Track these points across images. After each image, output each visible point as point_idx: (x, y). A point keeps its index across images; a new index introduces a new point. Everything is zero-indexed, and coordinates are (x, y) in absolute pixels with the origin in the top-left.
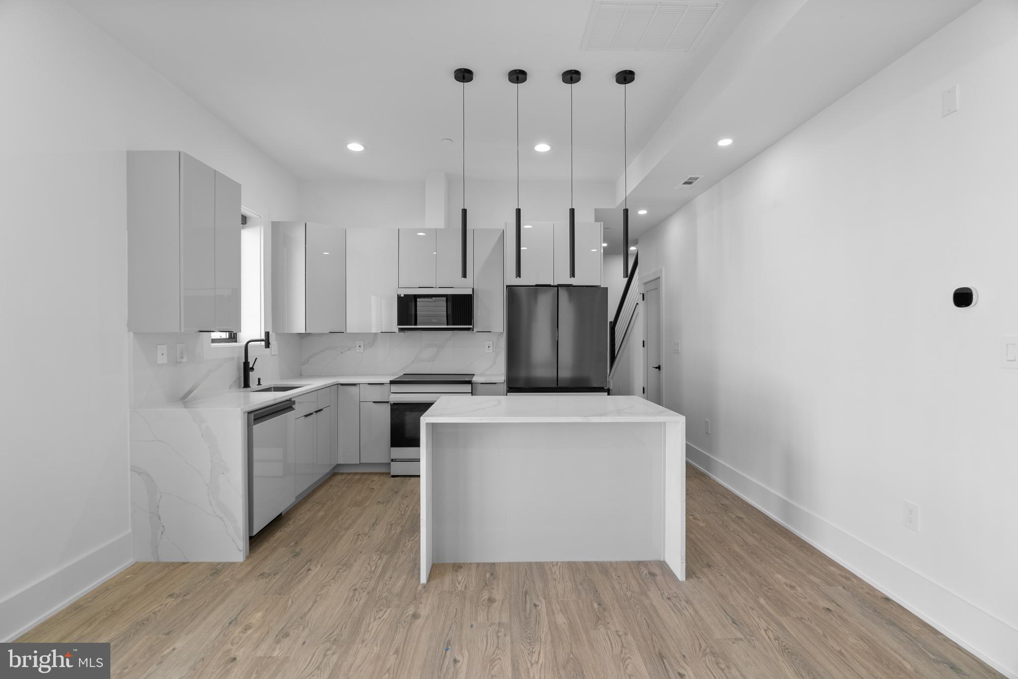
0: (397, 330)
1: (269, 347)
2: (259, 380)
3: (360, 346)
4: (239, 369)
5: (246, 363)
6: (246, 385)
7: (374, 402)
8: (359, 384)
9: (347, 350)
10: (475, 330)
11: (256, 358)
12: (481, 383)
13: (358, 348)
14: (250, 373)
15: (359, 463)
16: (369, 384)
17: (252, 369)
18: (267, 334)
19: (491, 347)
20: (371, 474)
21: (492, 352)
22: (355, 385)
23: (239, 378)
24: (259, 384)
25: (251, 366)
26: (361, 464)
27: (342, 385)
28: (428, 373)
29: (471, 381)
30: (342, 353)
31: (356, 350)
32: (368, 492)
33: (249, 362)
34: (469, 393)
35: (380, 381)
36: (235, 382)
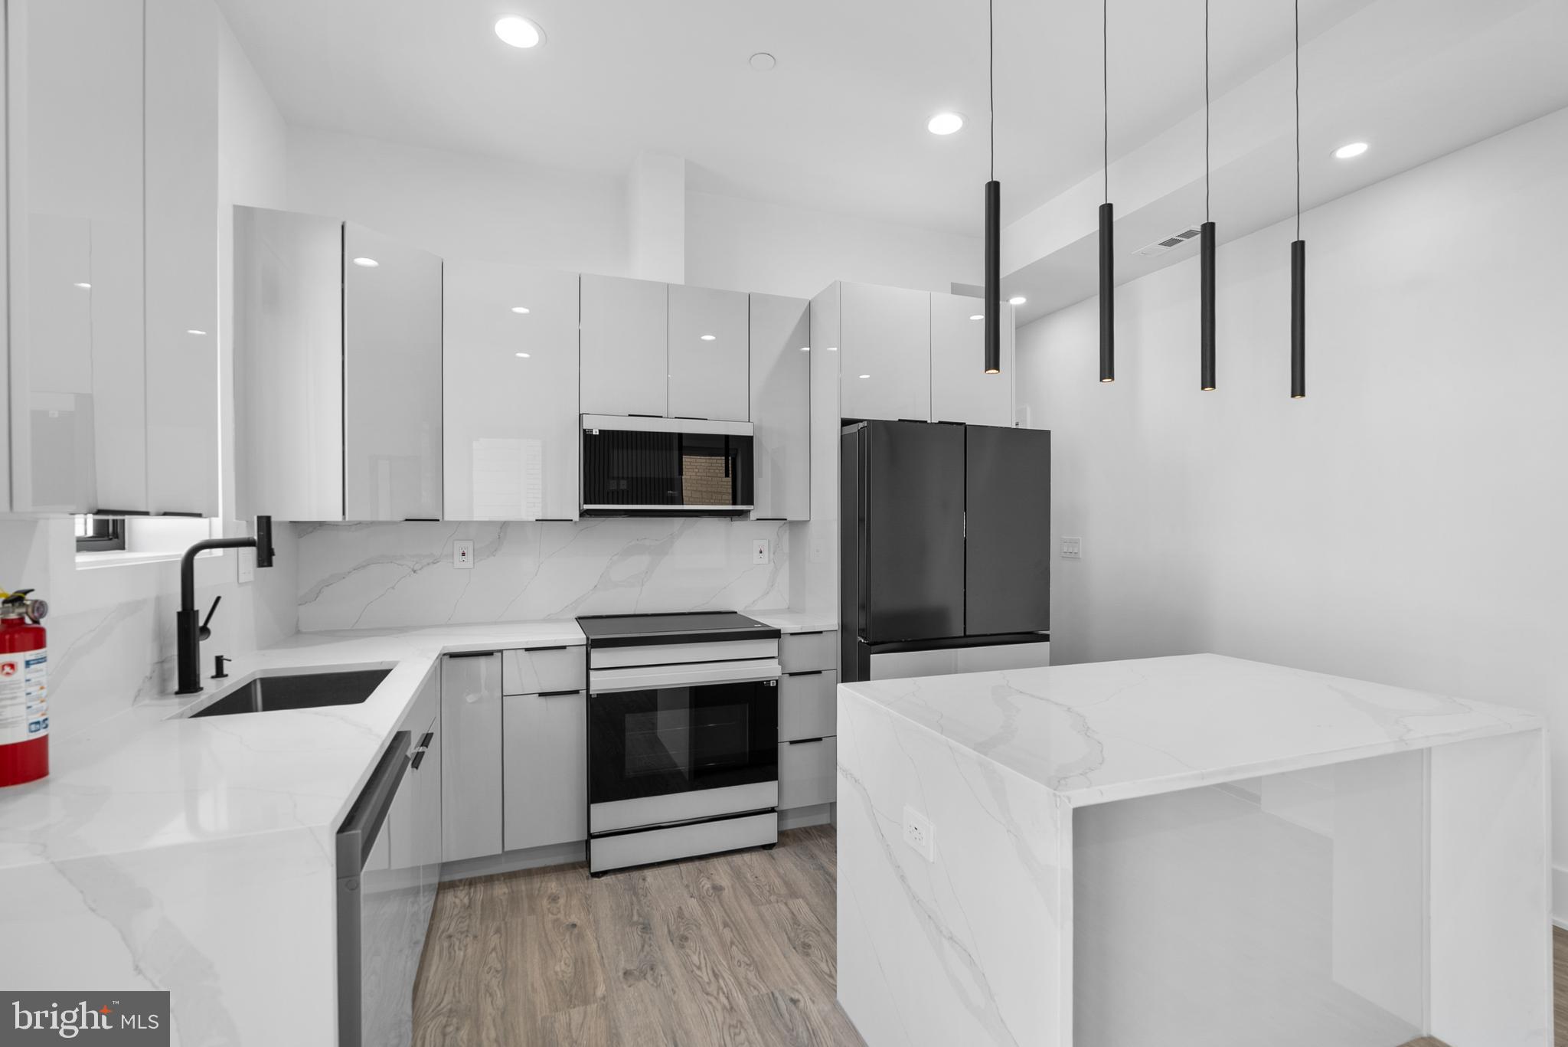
0: (576, 517)
1: (270, 564)
2: (219, 661)
3: (463, 554)
4: (160, 635)
6: (189, 683)
7: (541, 695)
8: (501, 651)
9: (428, 564)
10: (753, 516)
11: (218, 599)
12: (792, 634)
13: (458, 556)
14: (201, 643)
15: (500, 852)
16: (527, 650)
17: (205, 631)
18: (265, 523)
19: (765, 553)
20: (529, 873)
21: (767, 562)
22: (488, 654)
23: (162, 662)
24: (220, 673)
25: (201, 623)
26: (506, 854)
27: (453, 656)
28: (632, 613)
29: (780, 630)
30: (415, 572)
31: (453, 563)
32: (571, 939)
33: (196, 608)
34: (773, 658)
35: (555, 640)
36: (151, 678)
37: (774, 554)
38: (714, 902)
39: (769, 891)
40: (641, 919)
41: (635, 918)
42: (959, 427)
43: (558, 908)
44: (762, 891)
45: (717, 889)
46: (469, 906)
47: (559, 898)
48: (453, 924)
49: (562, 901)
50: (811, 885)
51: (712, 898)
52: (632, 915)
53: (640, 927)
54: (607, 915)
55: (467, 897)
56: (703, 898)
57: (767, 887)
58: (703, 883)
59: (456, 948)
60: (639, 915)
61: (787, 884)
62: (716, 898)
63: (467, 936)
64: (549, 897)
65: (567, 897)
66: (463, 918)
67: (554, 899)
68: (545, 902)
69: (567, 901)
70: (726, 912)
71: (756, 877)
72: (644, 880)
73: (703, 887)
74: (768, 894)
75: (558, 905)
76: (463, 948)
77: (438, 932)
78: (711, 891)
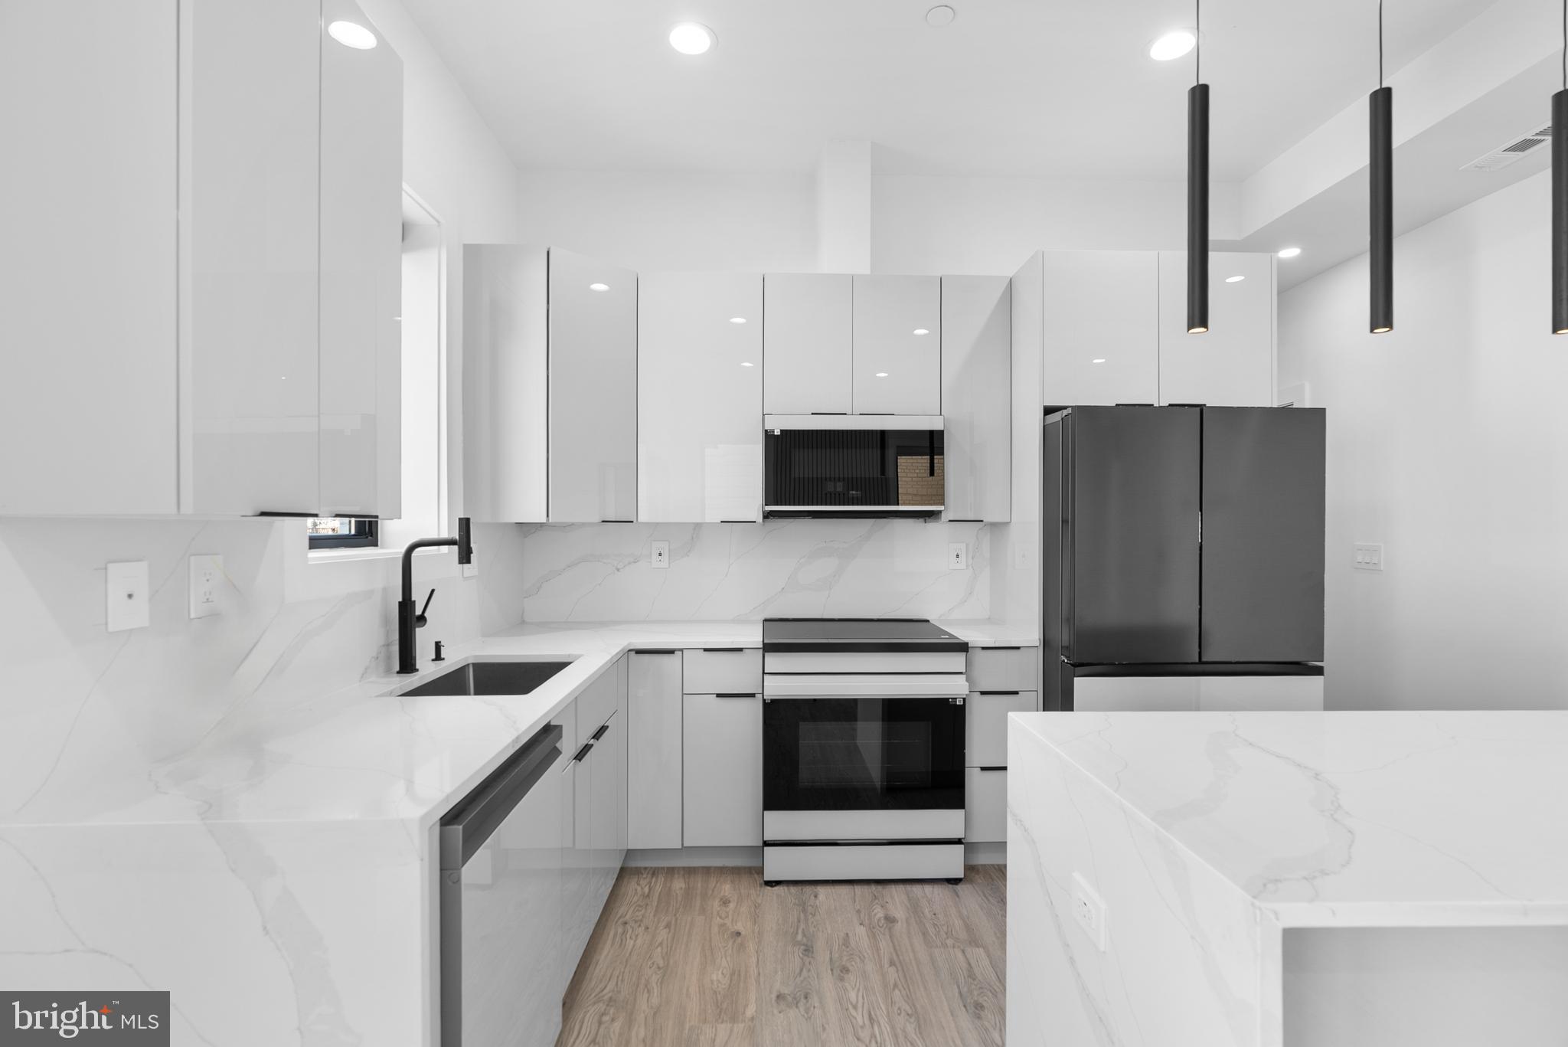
0: (760, 519)
1: (469, 562)
2: (438, 646)
3: (660, 555)
4: (386, 621)
5: (406, 605)
6: (407, 664)
7: (719, 695)
8: (682, 650)
9: (629, 563)
10: (945, 517)
11: (433, 591)
12: (983, 648)
13: (655, 556)
14: (417, 630)
15: (680, 847)
16: (706, 650)
17: (422, 619)
18: (465, 524)
19: (963, 557)
20: (707, 871)
21: (964, 567)
22: (671, 652)
23: (388, 645)
24: (438, 657)
25: (418, 612)
26: (686, 850)
27: (639, 652)
28: (820, 617)
29: (967, 643)
30: (618, 570)
31: (651, 562)
32: (733, 948)
33: (413, 599)
34: (961, 673)
35: (733, 642)
36: (377, 658)
37: (973, 558)
38: (884, 934)
39: (946, 934)
40: (805, 940)
41: (799, 937)
42: (1194, 409)
43: (727, 913)
44: (939, 931)
45: (890, 920)
46: (648, 896)
47: (730, 902)
48: (630, 911)
49: (732, 906)
50: (995, 934)
51: (882, 930)
52: (797, 933)
53: (803, 947)
54: (772, 928)
55: (647, 886)
56: (874, 928)
57: (945, 928)
58: (875, 911)
59: (628, 936)
60: (804, 935)
61: (968, 928)
62: (887, 930)
63: (640, 926)
64: (721, 899)
65: (737, 903)
66: (640, 906)
67: (725, 902)
68: (716, 903)
69: (736, 907)
70: (895, 949)
71: (935, 914)
72: (816, 896)
73: (875, 915)
74: (945, 936)
75: (728, 909)
76: (634, 937)
77: (615, 917)
78: (883, 922)
